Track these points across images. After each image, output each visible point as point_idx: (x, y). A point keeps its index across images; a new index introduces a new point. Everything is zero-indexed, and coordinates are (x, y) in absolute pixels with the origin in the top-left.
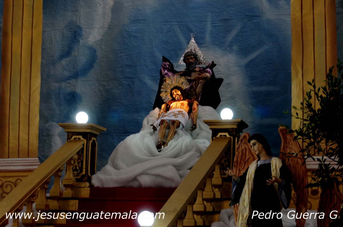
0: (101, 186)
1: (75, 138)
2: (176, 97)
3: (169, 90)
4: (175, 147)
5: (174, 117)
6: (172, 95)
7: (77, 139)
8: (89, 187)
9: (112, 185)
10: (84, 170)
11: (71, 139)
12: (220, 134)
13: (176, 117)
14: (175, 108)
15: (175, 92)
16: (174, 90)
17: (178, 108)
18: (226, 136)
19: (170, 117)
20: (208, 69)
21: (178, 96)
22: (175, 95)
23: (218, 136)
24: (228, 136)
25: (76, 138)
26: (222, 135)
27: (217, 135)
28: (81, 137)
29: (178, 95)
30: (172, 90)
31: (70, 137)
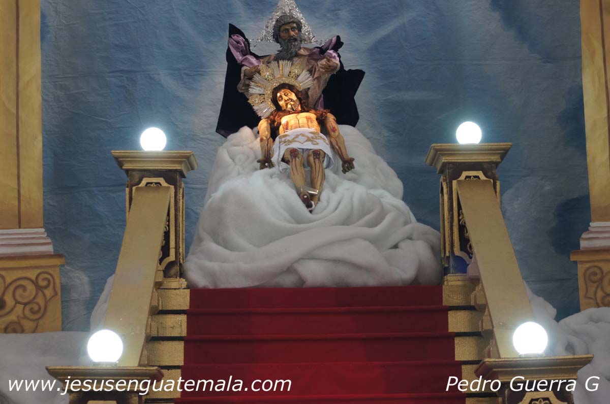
0: (211, 287)
1: (148, 183)
2: (287, 104)
3: (269, 92)
4: (339, 204)
5: (310, 143)
6: (275, 101)
7: (152, 185)
8: (188, 287)
9: (239, 283)
10: (172, 252)
11: (140, 186)
12: (465, 174)
13: (315, 144)
14: (296, 127)
15: (285, 95)
16: (283, 90)
17: (303, 127)
18: (478, 177)
19: (302, 144)
20: (331, 52)
21: (292, 103)
22: (285, 101)
23: (462, 177)
24: (483, 177)
25: (151, 183)
26: (470, 175)
27: (460, 175)
28: (161, 180)
29: (292, 100)
30: (276, 90)
31: (137, 180)
